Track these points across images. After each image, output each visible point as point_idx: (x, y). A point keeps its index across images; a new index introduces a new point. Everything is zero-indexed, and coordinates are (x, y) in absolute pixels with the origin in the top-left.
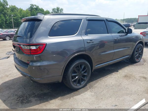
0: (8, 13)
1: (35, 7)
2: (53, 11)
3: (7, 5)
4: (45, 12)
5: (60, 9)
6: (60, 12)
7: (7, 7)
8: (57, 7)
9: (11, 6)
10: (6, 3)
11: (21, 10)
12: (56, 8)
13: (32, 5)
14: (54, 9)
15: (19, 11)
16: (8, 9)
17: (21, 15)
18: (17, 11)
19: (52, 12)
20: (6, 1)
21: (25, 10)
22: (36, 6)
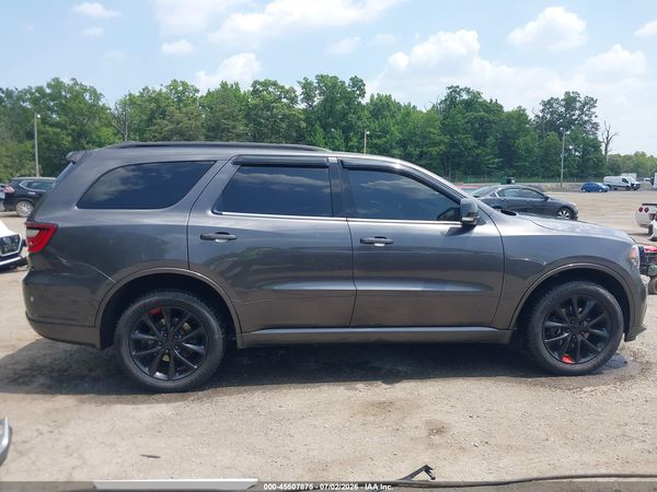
0: (360, 123)
1: (465, 97)
2: (543, 111)
3: (360, 95)
4: (507, 117)
5: (582, 99)
6: (577, 112)
7: (360, 103)
8: (567, 93)
9: (376, 97)
10: (359, 88)
11: (409, 111)
12: (562, 97)
13: (455, 91)
14: (549, 102)
15: (399, 117)
16: (363, 108)
17: (401, 133)
18: (393, 116)
19: (541, 115)
20: (361, 81)
21: (425, 111)
22: (468, 91)
